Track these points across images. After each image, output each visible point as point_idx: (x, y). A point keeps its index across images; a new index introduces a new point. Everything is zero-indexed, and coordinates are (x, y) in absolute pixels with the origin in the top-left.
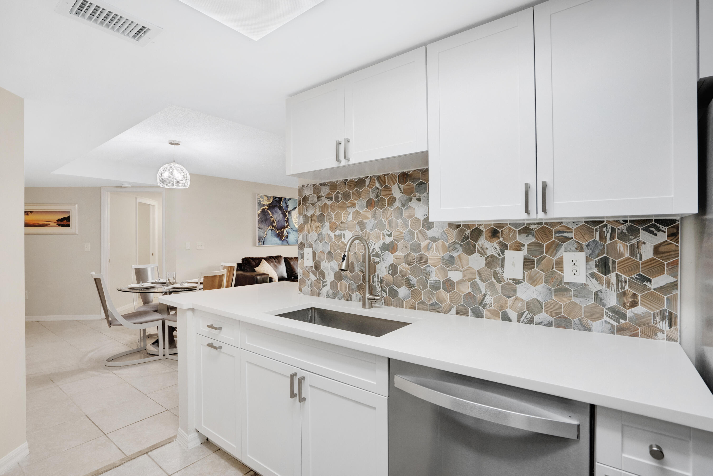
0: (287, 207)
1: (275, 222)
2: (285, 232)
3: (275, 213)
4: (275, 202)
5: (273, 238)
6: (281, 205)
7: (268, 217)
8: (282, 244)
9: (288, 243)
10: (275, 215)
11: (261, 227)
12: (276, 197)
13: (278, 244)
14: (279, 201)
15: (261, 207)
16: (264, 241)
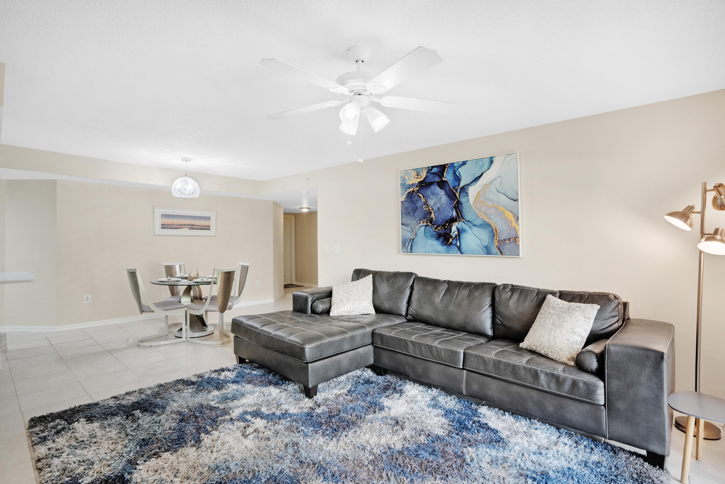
0: (458, 179)
1: (432, 212)
2: (454, 229)
3: (431, 196)
4: (431, 177)
5: (428, 240)
6: (444, 179)
7: (418, 205)
8: (448, 252)
9: (460, 251)
10: (431, 199)
11: (406, 223)
12: (433, 167)
13: (438, 252)
14: (439, 172)
15: (406, 191)
16: (412, 246)
